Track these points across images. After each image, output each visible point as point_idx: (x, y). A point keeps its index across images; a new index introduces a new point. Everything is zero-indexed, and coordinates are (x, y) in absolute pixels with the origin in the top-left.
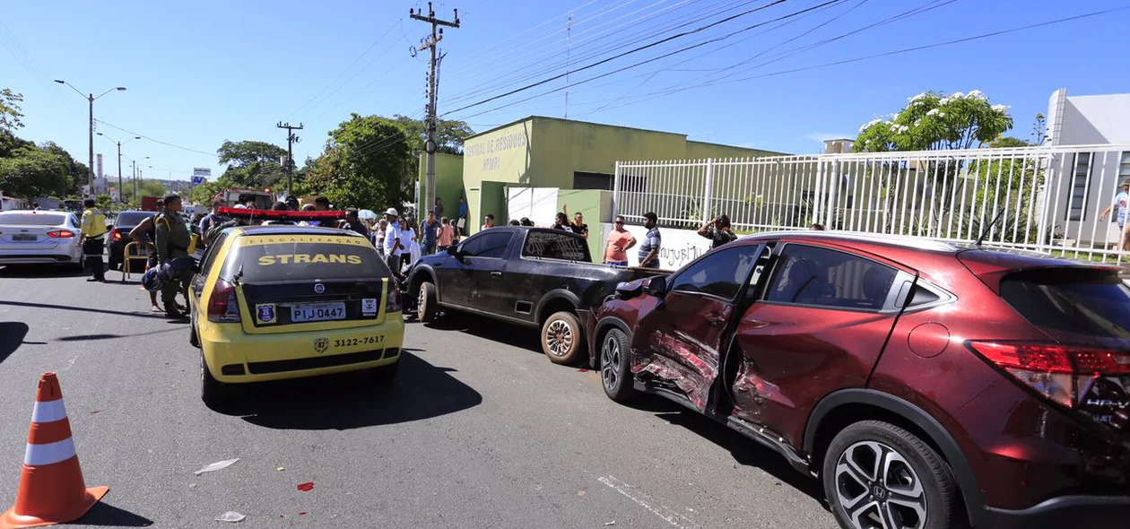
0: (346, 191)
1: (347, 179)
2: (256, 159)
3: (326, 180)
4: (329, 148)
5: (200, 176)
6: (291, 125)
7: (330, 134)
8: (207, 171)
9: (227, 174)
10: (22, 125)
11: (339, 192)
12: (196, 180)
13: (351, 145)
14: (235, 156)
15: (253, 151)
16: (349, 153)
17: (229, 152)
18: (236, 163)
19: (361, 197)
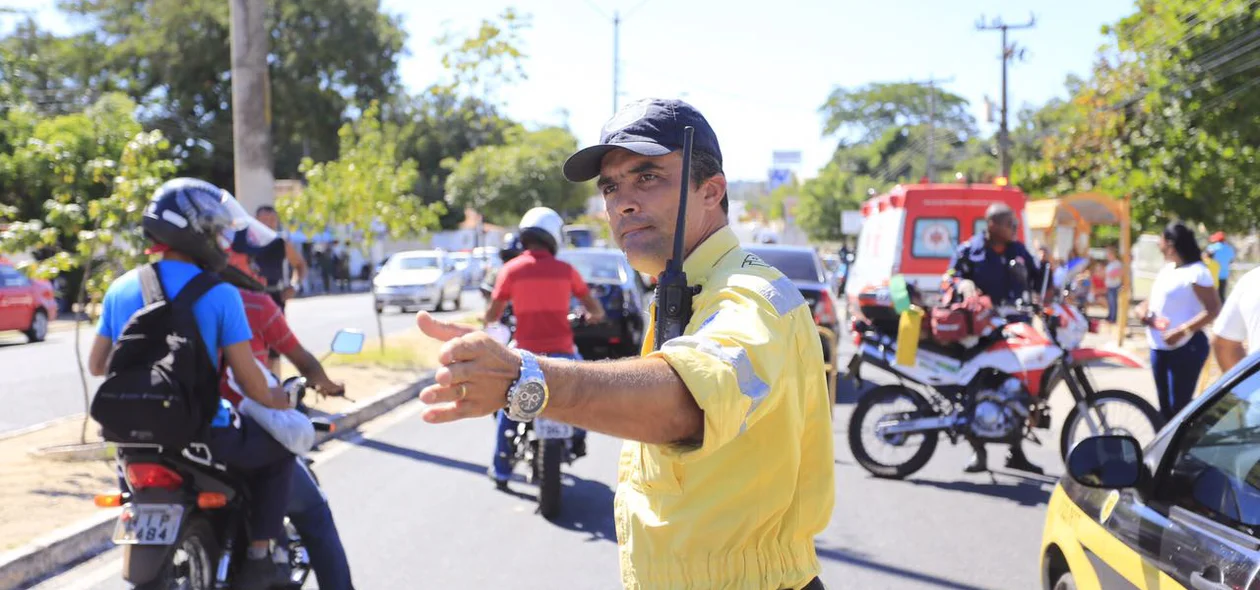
0: (1157, 178)
1: (1156, 146)
2: (892, 120)
3: (1095, 151)
4: (1103, 68)
5: (782, 166)
6: (1007, 21)
7: (1106, 30)
8: (794, 156)
9: (837, 159)
10: (525, 77)
11: (1139, 179)
12: (777, 176)
13: (1175, 50)
14: (851, 117)
15: (886, 101)
16: (1167, 73)
17: (840, 110)
18: (853, 133)
19: (1199, 187)
